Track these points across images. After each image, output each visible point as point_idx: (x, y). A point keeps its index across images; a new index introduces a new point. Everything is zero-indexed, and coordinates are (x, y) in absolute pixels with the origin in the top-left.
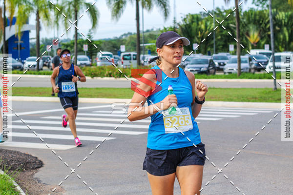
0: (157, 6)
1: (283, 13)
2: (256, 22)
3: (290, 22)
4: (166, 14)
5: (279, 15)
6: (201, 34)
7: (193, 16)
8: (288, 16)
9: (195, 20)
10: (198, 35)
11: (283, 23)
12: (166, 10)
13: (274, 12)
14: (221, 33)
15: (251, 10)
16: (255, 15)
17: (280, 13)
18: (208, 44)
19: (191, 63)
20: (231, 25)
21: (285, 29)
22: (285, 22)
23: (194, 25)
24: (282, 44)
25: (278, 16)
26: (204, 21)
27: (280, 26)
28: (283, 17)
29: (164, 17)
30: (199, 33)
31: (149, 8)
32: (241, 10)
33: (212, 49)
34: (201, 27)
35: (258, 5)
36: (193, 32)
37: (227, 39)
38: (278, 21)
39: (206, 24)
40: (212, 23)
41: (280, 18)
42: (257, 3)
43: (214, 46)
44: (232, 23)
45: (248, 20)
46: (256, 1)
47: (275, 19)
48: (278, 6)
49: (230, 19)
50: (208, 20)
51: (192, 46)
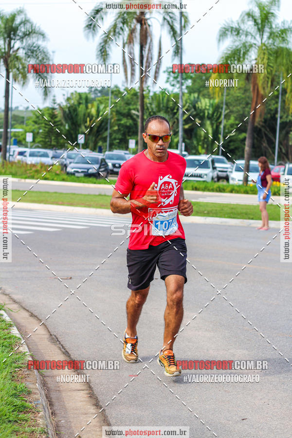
0: (35, 80)
1: (207, 100)
2: (169, 110)
3: (215, 114)
4: (46, 91)
5: (201, 103)
6: (90, 121)
7: (80, 94)
8: (214, 105)
9: (84, 101)
10: (86, 122)
11: (206, 114)
13: (194, 97)
14: (119, 122)
15: (163, 92)
16: (168, 100)
17: (203, 100)
18: (100, 137)
19: (76, 161)
20: (133, 112)
21: (208, 123)
22: (208, 113)
23: (82, 108)
24: (203, 144)
25: (199, 103)
26: (95, 103)
27: (202, 118)
28: (206, 105)
29: (44, 97)
30: (88, 119)
31: (24, 83)
32: (149, 91)
33: (105, 144)
34: (91, 111)
35: (173, 85)
36: (79, 118)
37: (127, 130)
38: (199, 111)
39: (98, 108)
40: (108, 106)
41: (202, 107)
42: (173, 83)
43: (108, 139)
44: (134, 109)
45: (158, 106)
46: (171, 79)
47: (194, 107)
48: (201, 89)
49: (133, 103)
50: (101, 103)
51: (77, 138)
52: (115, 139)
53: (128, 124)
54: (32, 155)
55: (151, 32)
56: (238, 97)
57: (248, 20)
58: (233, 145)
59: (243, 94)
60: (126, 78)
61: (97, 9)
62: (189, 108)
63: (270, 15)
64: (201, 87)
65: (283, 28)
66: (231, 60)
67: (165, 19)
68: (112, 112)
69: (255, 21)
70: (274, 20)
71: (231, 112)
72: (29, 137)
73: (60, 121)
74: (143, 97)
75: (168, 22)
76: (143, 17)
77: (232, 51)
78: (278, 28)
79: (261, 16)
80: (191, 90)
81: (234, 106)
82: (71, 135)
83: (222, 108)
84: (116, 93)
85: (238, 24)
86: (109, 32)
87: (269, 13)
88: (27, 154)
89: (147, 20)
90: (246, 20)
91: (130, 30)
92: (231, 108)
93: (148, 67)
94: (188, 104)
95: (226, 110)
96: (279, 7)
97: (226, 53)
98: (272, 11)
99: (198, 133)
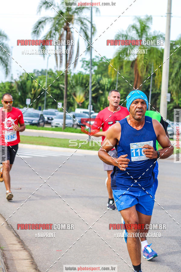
1: (107, 79)
2: (83, 84)
3: (111, 88)
4: (7, 72)
5: (103, 81)
6: (34, 90)
7: (28, 74)
8: (111, 82)
9: (30, 78)
10: (31, 91)
11: (106, 88)
12: (7, 69)
13: (99, 77)
14: (52, 92)
15: (80, 74)
16: (83, 79)
18: (40, 100)
20: (61, 85)
21: (107, 93)
22: (107, 87)
23: (29, 83)
24: (104, 106)
25: (102, 81)
26: (38, 80)
27: (103, 90)
28: (106, 82)
29: (5, 75)
30: (33, 90)
32: (71, 73)
33: (43, 105)
34: (34, 85)
35: (86, 69)
36: (27, 88)
37: (57, 97)
38: (101, 86)
39: (39, 83)
40: (45, 82)
41: (103, 83)
42: (86, 68)
43: (45, 102)
44: (61, 84)
45: (76, 82)
46: (85, 65)
47: (99, 83)
48: (103, 72)
49: (61, 80)
50: (41, 79)
51: (25, 101)
52: (49, 102)
53: (57, 93)
55: (73, 36)
56: (126, 77)
57: (133, 30)
59: (129, 75)
60: (57, 64)
61: (40, 21)
62: (95, 84)
63: (146, 27)
64: (103, 71)
65: (154, 36)
66: (122, 55)
67: (81, 28)
68: (48, 85)
69: (137, 31)
70: (149, 30)
71: (121, 86)
73: (15, 90)
74: (67, 76)
75: (83, 30)
76: (68, 27)
77: (122, 49)
78: (151, 35)
79: (141, 28)
80: (97, 73)
81: (123, 83)
82: (22, 99)
83: (116, 84)
84: (51, 73)
85: (127, 32)
86: (47, 36)
87: (145, 26)
89: (70, 28)
90: (131, 30)
91: (59, 35)
92: (121, 84)
93: (71, 58)
94: (95, 82)
95: (118, 85)
96: (151, 22)
97: (119, 50)
98: (147, 25)
99: (101, 99)
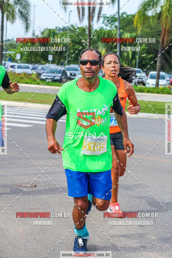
0: (20, 19)
1: (128, 34)
4: (27, 28)
5: (125, 36)
7: (50, 30)
8: (133, 37)
9: (52, 34)
13: (121, 32)
14: (74, 47)
15: (101, 29)
16: (104, 34)
17: (126, 34)
18: (62, 56)
19: (46, 71)
20: (83, 41)
24: (126, 61)
25: (123, 36)
26: (59, 36)
27: (125, 45)
28: (128, 37)
29: (25, 30)
30: (55, 45)
31: (13, 21)
33: (65, 61)
35: (107, 25)
36: (49, 44)
43: (67, 58)
44: (83, 39)
45: (98, 37)
46: (106, 21)
48: (124, 27)
49: (82, 35)
50: (63, 35)
51: (47, 57)
54: (19, 67)
56: (147, 32)
58: (144, 62)
59: (150, 30)
72: (18, 57)
82: (44, 55)
88: (16, 67)
99: (123, 54)
